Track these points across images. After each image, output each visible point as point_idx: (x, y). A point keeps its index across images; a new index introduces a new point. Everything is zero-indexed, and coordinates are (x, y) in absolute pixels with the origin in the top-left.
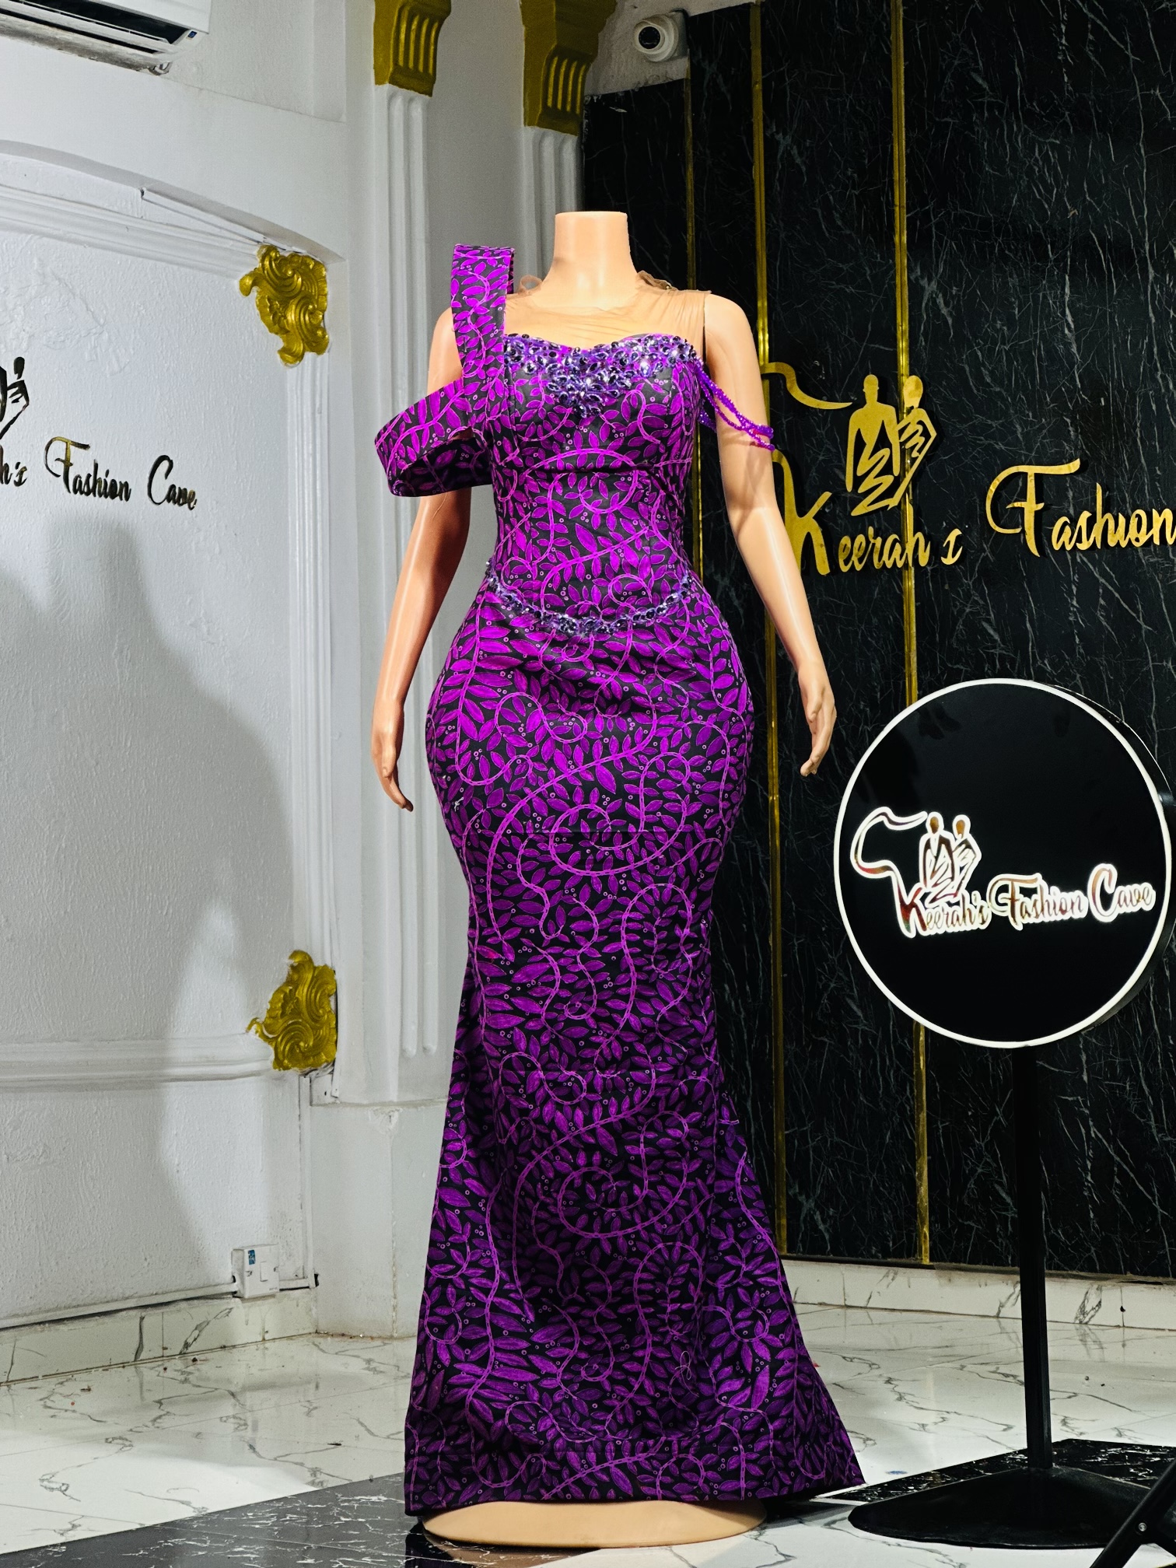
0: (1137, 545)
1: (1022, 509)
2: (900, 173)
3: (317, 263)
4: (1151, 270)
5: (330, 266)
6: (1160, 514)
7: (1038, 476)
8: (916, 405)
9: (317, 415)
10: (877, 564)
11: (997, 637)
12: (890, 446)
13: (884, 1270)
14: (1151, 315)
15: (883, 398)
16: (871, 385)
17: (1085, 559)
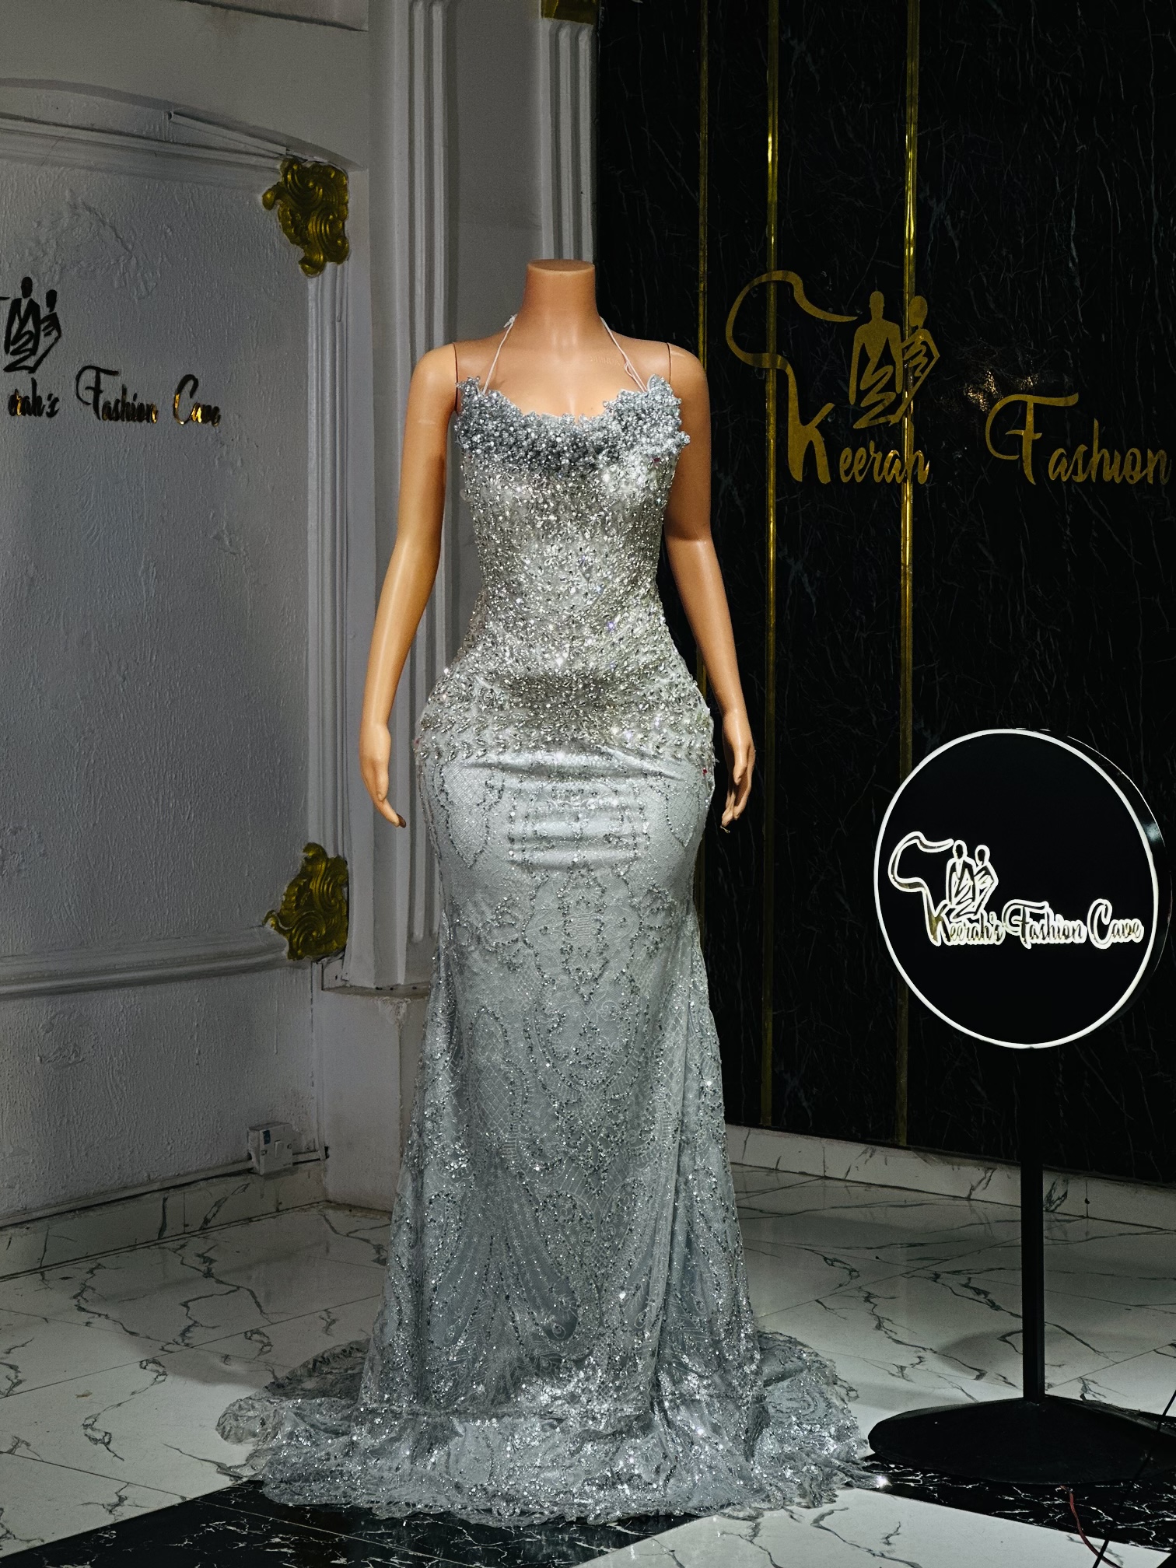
0: (1130, 482)
1: (1020, 438)
2: (913, 91)
3: (337, 171)
4: (1155, 210)
5: (350, 174)
6: (1155, 453)
7: (1036, 405)
8: (920, 323)
9: (337, 323)
10: (877, 479)
11: (991, 559)
12: (893, 363)
13: (861, 1147)
14: (1154, 256)
15: (888, 316)
16: (877, 300)
17: (1081, 492)
